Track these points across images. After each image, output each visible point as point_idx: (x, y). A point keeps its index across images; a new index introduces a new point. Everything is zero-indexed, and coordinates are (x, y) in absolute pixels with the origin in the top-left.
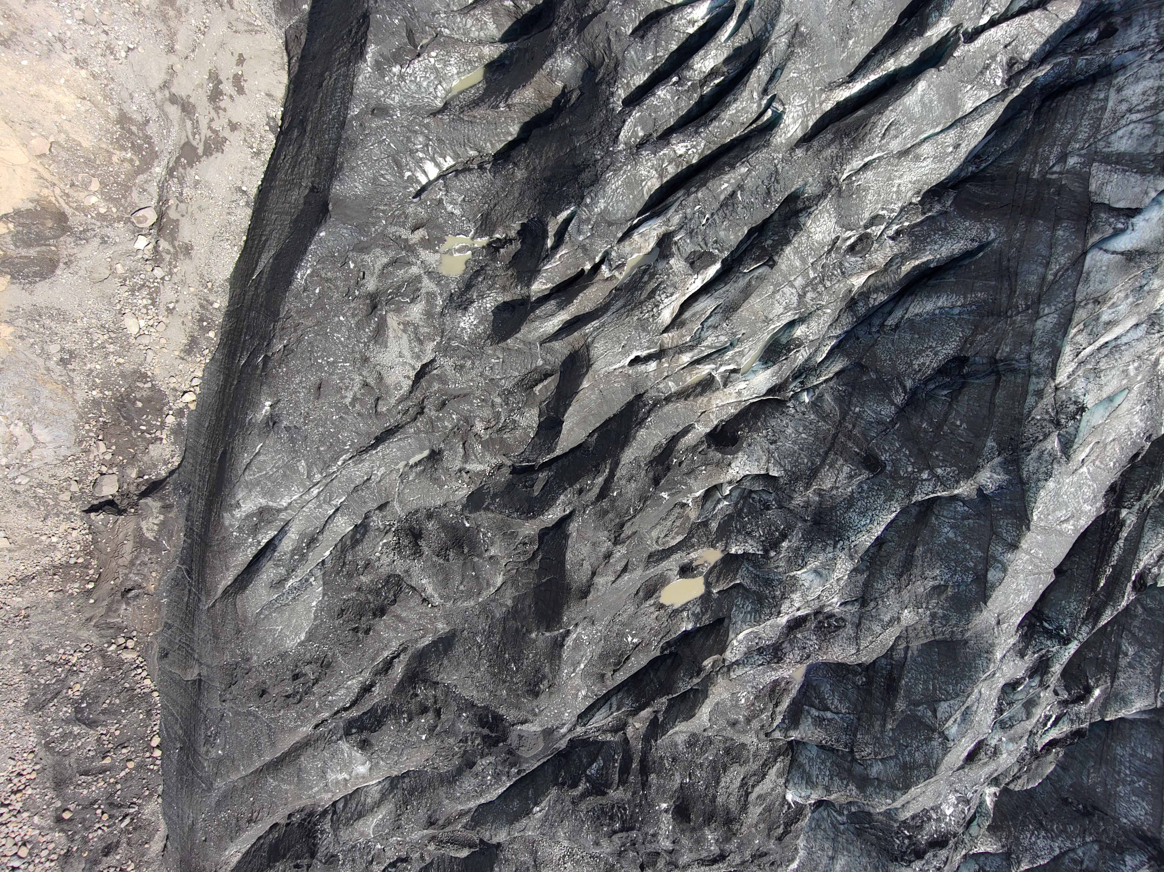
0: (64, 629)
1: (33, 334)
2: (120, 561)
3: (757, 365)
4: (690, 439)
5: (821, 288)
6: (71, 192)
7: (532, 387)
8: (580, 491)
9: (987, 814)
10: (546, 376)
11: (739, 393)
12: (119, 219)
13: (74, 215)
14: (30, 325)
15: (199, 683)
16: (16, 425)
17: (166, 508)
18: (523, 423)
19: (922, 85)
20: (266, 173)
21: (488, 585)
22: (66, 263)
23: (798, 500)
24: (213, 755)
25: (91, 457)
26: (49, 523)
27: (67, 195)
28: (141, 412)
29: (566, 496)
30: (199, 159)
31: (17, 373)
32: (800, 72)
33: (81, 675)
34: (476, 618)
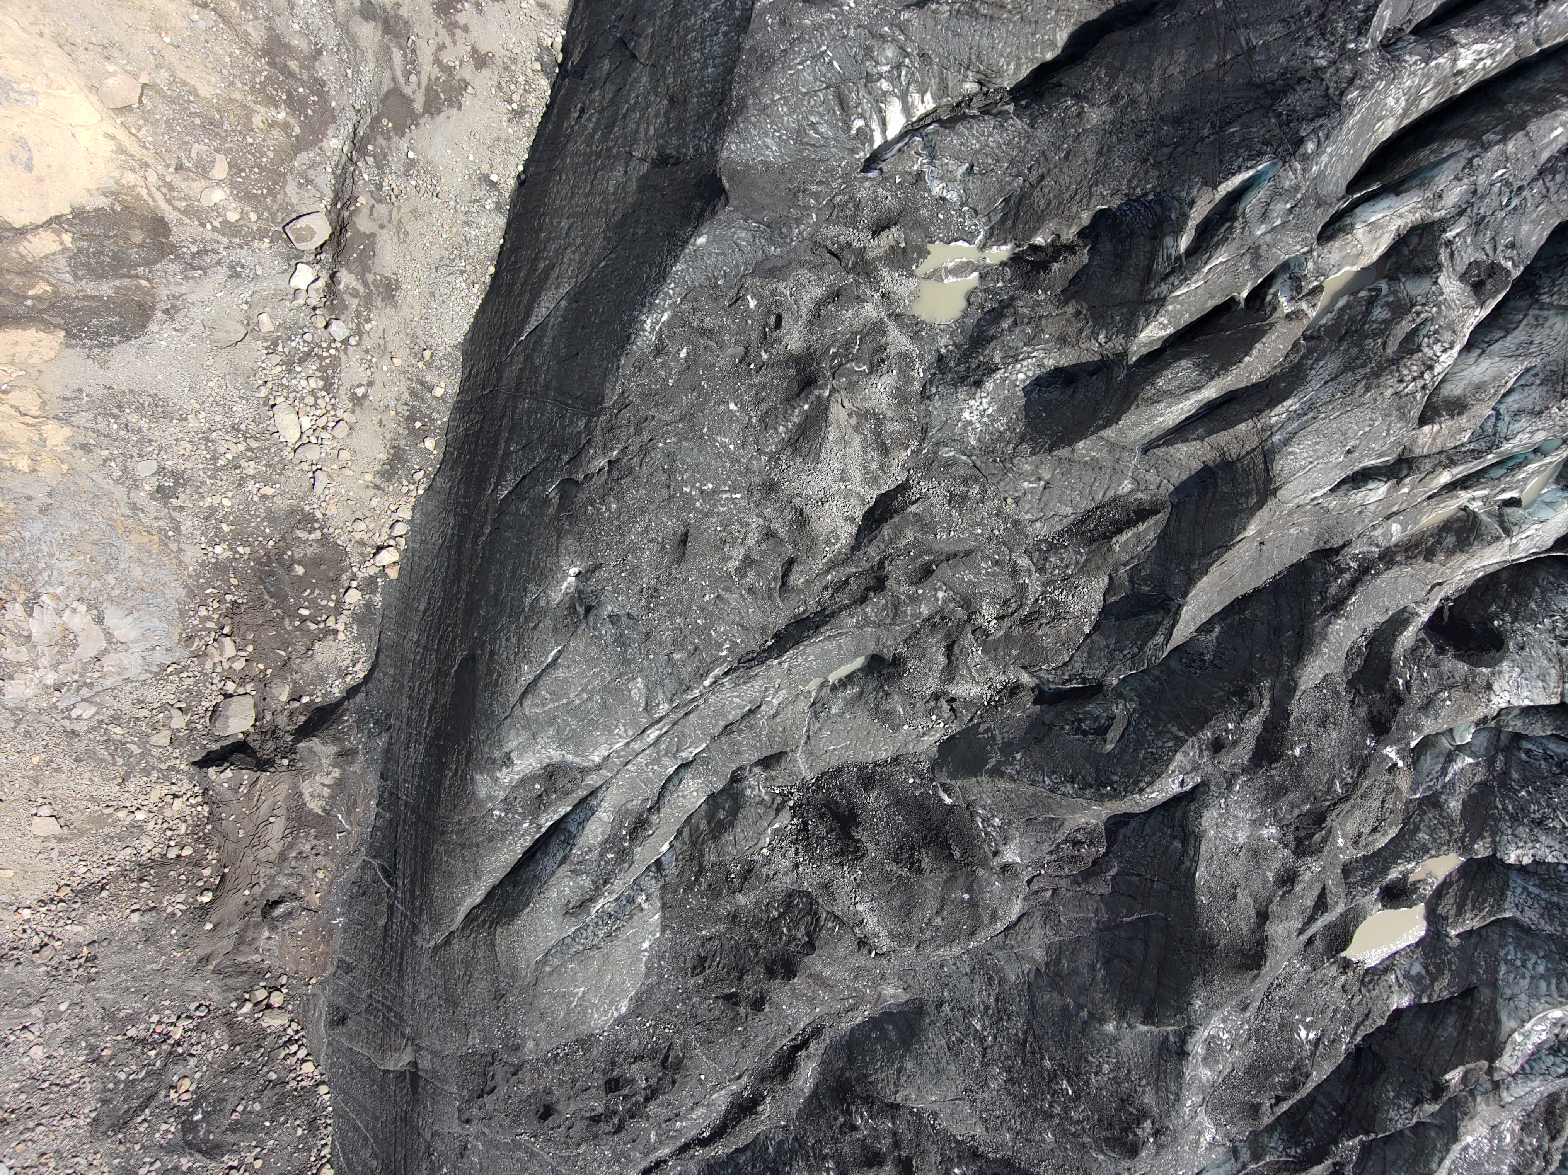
0: (159, 979)
1: (106, 441)
2: (262, 854)
3: (1551, 491)
6: (177, 180)
7: (1107, 537)
8: (1217, 745)
10: (1142, 513)
12: (262, 235)
13: (180, 223)
14: (102, 425)
15: (412, 1079)
16: (74, 610)
17: (345, 756)
18: (1074, 606)
21: (994, 917)
22: (166, 312)
25: (209, 665)
26: (131, 788)
27: (171, 187)
28: (301, 584)
29: (1186, 754)
30: (412, 117)
31: (76, 514)
33: (192, 1062)
34: (966, 981)
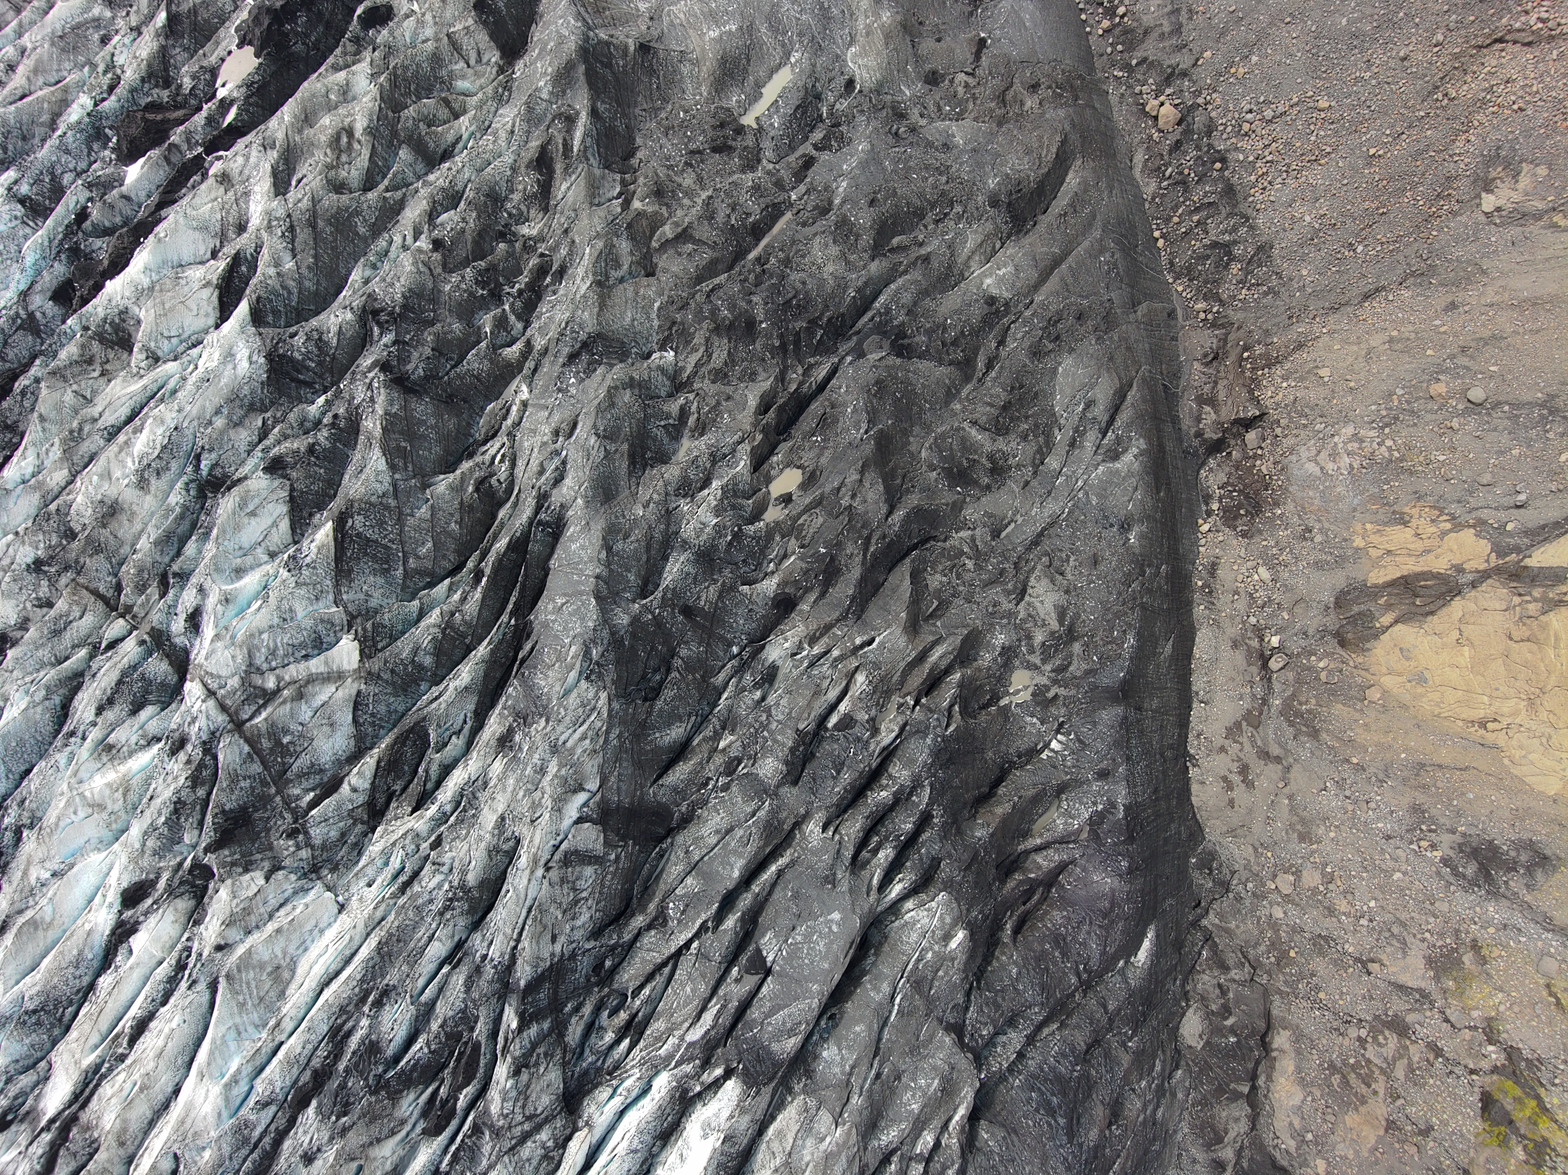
2: (1226, 381)
3: (779, 663)
4: (812, 597)
5: (757, 725)
6: (1341, 665)
7: (939, 603)
8: (884, 537)
9: (525, 378)
10: (931, 615)
11: (786, 640)
12: (1298, 654)
13: (1334, 648)
15: (1134, 304)
17: (1199, 434)
18: (938, 576)
19: (736, 874)
20: (1188, 722)
21: (930, 448)
22: (1329, 607)
23: (727, 572)
24: (1107, 255)
25: (1271, 458)
27: (1343, 661)
28: (1240, 506)
29: (894, 530)
30: (1244, 718)
32: (821, 861)
33: (1234, 281)
34: (933, 420)
